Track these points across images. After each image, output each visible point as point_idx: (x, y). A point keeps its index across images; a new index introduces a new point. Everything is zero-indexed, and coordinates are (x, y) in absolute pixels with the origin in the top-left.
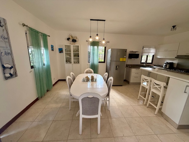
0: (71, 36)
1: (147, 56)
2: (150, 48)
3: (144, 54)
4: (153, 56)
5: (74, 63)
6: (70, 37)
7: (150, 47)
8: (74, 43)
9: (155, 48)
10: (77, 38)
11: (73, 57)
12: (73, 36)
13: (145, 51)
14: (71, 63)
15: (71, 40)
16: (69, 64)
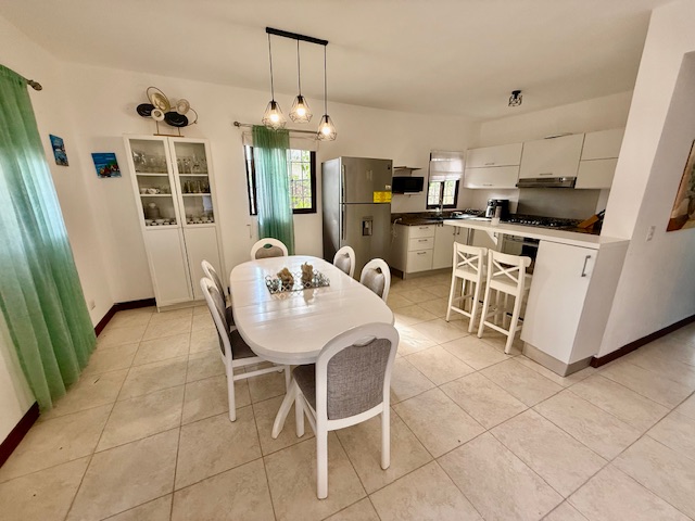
0: (158, 96)
1: (443, 184)
2: (449, 156)
3: (435, 177)
4: (458, 182)
5: (190, 219)
6: (155, 101)
7: (447, 155)
8: (175, 131)
9: (461, 157)
10: (188, 108)
11: (180, 195)
12: (169, 96)
13: (438, 168)
14: (172, 221)
15: (158, 116)
16: (161, 226)
